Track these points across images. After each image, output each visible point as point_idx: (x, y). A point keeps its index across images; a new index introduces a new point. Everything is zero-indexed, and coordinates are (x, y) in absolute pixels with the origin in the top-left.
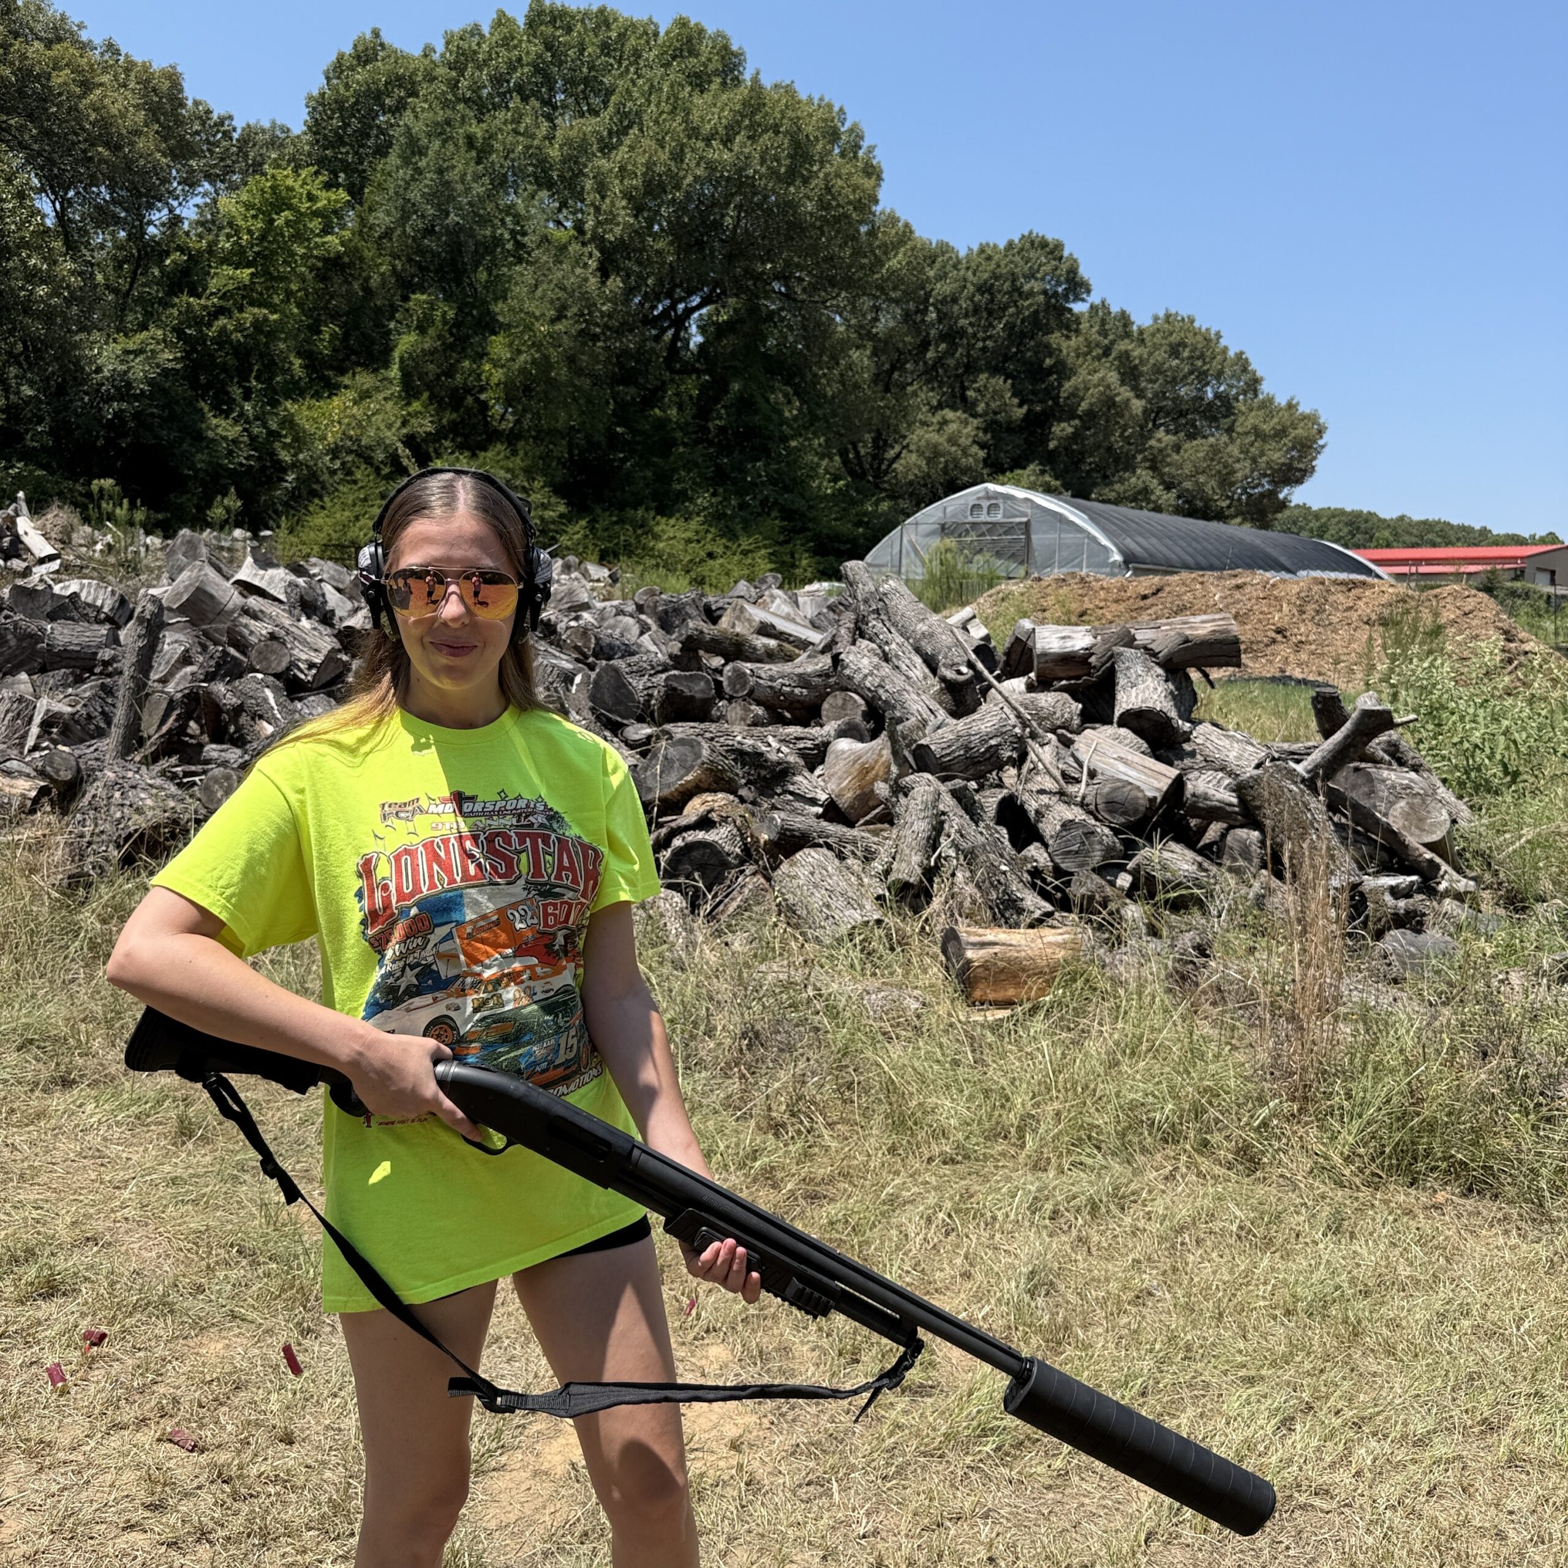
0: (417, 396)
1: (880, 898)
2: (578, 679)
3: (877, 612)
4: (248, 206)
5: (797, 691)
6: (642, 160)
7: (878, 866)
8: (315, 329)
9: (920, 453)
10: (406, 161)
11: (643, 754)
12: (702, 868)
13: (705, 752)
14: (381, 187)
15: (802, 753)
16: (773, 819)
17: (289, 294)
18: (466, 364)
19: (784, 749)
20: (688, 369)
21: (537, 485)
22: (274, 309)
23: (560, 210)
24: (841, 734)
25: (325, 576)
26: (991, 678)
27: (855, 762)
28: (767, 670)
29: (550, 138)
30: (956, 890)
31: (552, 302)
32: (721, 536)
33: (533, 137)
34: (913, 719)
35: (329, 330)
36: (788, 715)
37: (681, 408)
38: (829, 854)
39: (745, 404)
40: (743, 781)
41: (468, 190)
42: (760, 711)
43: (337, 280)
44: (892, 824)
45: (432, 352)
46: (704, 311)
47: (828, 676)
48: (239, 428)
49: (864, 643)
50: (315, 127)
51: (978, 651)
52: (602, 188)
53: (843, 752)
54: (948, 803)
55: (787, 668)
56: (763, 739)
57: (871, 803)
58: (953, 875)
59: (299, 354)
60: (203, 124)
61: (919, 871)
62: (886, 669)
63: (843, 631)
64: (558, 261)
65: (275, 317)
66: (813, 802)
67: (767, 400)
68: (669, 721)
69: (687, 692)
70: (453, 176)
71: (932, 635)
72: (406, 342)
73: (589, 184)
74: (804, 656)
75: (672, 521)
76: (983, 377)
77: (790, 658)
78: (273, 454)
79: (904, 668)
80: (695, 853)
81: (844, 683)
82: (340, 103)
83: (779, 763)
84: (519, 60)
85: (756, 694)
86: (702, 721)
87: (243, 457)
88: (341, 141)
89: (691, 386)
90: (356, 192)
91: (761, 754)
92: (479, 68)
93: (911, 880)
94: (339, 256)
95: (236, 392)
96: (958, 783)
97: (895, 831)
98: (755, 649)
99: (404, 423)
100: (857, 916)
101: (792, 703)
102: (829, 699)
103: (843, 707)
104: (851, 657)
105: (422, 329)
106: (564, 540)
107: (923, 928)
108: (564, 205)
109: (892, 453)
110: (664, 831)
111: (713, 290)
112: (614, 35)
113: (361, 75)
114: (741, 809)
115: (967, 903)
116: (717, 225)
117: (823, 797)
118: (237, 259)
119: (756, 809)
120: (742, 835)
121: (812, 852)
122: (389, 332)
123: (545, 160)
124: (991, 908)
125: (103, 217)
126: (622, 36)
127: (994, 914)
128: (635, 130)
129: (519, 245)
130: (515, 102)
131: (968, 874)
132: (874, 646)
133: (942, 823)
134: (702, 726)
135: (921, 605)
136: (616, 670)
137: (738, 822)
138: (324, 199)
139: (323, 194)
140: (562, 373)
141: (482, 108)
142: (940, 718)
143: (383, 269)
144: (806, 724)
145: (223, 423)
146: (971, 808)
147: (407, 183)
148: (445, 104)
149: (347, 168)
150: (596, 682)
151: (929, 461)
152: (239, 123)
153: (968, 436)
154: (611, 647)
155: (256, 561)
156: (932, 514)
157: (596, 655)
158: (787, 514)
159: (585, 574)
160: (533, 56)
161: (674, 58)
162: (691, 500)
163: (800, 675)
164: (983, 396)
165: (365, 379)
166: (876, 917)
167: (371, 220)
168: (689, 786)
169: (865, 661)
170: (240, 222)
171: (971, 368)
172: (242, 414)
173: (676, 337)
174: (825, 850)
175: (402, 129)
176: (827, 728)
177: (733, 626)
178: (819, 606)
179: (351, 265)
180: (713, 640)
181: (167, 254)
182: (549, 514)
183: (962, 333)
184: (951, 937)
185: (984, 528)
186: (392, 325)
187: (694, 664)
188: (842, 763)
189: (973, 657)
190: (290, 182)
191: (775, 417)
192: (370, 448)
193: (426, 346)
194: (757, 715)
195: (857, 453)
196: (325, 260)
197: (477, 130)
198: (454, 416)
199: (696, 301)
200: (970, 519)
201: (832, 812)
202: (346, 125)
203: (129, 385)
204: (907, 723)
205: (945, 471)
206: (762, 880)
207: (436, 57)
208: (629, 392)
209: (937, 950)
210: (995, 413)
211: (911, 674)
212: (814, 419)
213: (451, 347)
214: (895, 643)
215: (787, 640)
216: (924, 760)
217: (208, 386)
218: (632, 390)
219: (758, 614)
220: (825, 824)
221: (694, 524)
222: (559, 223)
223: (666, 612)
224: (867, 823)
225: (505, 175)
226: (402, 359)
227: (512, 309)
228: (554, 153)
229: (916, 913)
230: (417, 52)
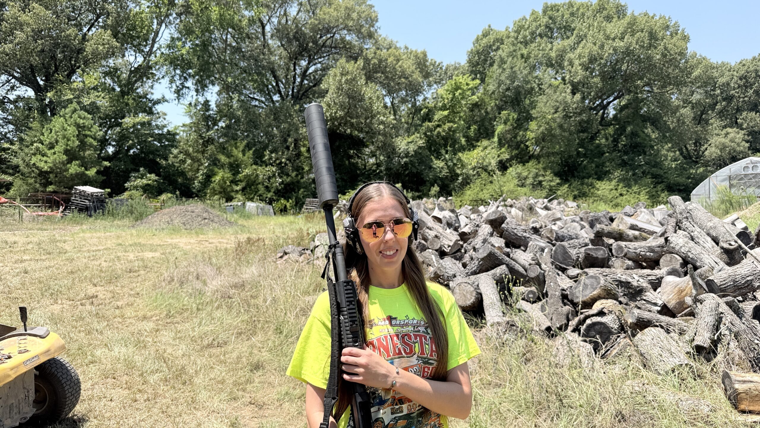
0: (503, 146)
1: (688, 353)
2: (546, 250)
3: (687, 218)
4: (447, 91)
5: (648, 254)
6: (587, 51)
7: (687, 337)
8: (469, 128)
9: (716, 147)
10: (500, 66)
11: (575, 281)
12: (600, 333)
13: (602, 282)
14: (491, 77)
15: (651, 282)
16: (634, 313)
17: (460, 117)
18: (521, 133)
19: (641, 280)
20: (609, 124)
21: (548, 173)
22: (454, 122)
23: (556, 74)
24: (670, 273)
25: (462, 213)
26: (746, 248)
27: (676, 287)
28: (632, 245)
29: (551, 49)
30: (730, 351)
31: (553, 107)
32: (625, 187)
33: (545, 50)
34: (706, 267)
35: (473, 127)
36: (644, 264)
37: (607, 139)
38: (662, 330)
39: (634, 134)
40: (622, 294)
41: (521, 73)
42: (630, 263)
43: (477, 111)
44: (694, 316)
45: (509, 131)
46: (615, 102)
47: (663, 247)
48: (443, 163)
49: (680, 232)
50: (470, 61)
51: (739, 235)
52: (571, 64)
53: (670, 282)
54: (724, 308)
55: (643, 244)
56: (631, 276)
57: (685, 306)
58: (729, 344)
59: (464, 137)
60: (434, 66)
61: (709, 341)
62: (692, 243)
63: (670, 227)
64: (555, 92)
65: (456, 125)
66: (655, 304)
67: (644, 132)
68: (587, 267)
69: (595, 255)
70: (516, 69)
71: (715, 228)
72: (500, 128)
73: (566, 63)
74: (652, 238)
75: (604, 182)
76: (744, 114)
77: (645, 239)
78: (454, 171)
79: (701, 242)
80: (596, 327)
81: (671, 250)
82: (478, 52)
83: (638, 287)
84: (540, 25)
85: (628, 255)
86: (602, 267)
87: (445, 172)
88: (478, 64)
89: (611, 130)
90: (483, 80)
91: (629, 283)
92: (525, 30)
93: (705, 346)
94: (477, 103)
95: (443, 152)
96: (730, 298)
97: (696, 321)
98: (628, 235)
99: (499, 156)
100: (677, 362)
101: (646, 259)
102: (663, 257)
103: (671, 261)
104: (674, 239)
105: (505, 123)
106: (559, 193)
107: (712, 369)
108: (557, 72)
109: (703, 148)
110: (582, 316)
111: (619, 93)
112: (575, 9)
113: (485, 40)
114: (620, 307)
115: (737, 358)
116: (620, 69)
117: (660, 302)
118: (444, 108)
119: (627, 307)
120: (619, 319)
121: (652, 329)
122: (494, 126)
123: (550, 58)
124: (750, 361)
125: (404, 101)
126: (578, 9)
127: (752, 365)
128: (584, 41)
129: (540, 89)
130: (538, 39)
131: (737, 344)
132: (686, 233)
133: (721, 318)
134: (602, 270)
135: (710, 214)
136: (563, 247)
137: (617, 314)
138: (472, 84)
139: (471, 83)
140: (558, 131)
141: (526, 43)
142: (721, 266)
143: (492, 104)
144: (652, 268)
145: (439, 162)
146: (738, 312)
147: (500, 74)
148: (514, 45)
149: (480, 72)
150: (555, 251)
151: (721, 150)
152: (445, 64)
153: (739, 138)
154: (563, 236)
155: (439, 209)
156: (725, 172)
157: (556, 240)
158: (655, 176)
159: (567, 205)
160: (545, 23)
161: (597, 13)
162: (612, 174)
163: (649, 247)
164: (746, 121)
165: (485, 143)
166: (686, 362)
167: (488, 89)
168: (595, 296)
169: (681, 240)
170: (445, 96)
171: (739, 110)
172: (445, 159)
173: (604, 113)
174: (659, 329)
175: (498, 56)
176: (662, 271)
177: (618, 226)
178: (664, 215)
179: (481, 105)
180: (608, 232)
181: (422, 110)
182: (553, 184)
183: (733, 97)
184: (726, 376)
185: (751, 176)
186: (495, 123)
187: (600, 243)
188: (669, 287)
189: (736, 238)
190: (461, 80)
191: (647, 138)
192: (487, 166)
193: (507, 129)
194: (628, 265)
195: (687, 149)
196: (473, 105)
197: (525, 52)
198: (517, 152)
199: (611, 99)
200: (743, 173)
201: (665, 310)
202: (479, 59)
203: (408, 153)
204: (703, 269)
205: (729, 153)
206: (629, 341)
207: (510, 30)
208: (584, 135)
209: (720, 380)
210: (752, 127)
211: (705, 245)
212: (664, 136)
213: (516, 128)
214: (697, 232)
215: (644, 231)
216: (711, 287)
217: (435, 150)
218: (586, 134)
219: (631, 221)
220: (660, 316)
221: (614, 183)
222: (556, 78)
223: (592, 220)
224: (682, 316)
225: (535, 65)
226: (498, 134)
227: (538, 112)
228: (553, 54)
229: (708, 362)
230: (504, 30)
